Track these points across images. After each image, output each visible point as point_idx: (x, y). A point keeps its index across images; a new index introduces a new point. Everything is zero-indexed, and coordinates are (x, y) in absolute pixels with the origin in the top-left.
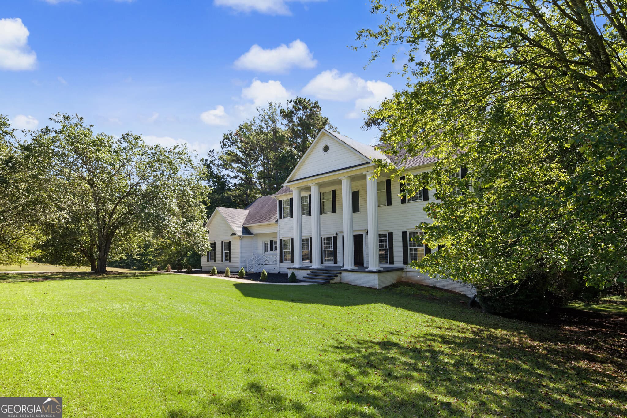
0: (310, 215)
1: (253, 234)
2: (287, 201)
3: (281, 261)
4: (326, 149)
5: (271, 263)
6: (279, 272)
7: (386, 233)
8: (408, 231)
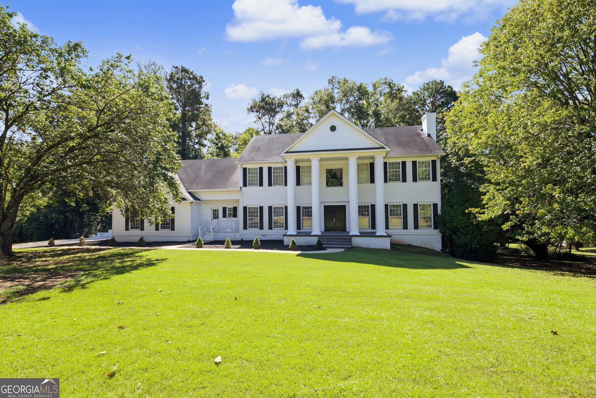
0: (286, 184)
1: (200, 200)
2: (255, 169)
3: (245, 228)
4: (333, 128)
5: (229, 230)
6: (242, 239)
7: (370, 205)
8: (388, 204)
